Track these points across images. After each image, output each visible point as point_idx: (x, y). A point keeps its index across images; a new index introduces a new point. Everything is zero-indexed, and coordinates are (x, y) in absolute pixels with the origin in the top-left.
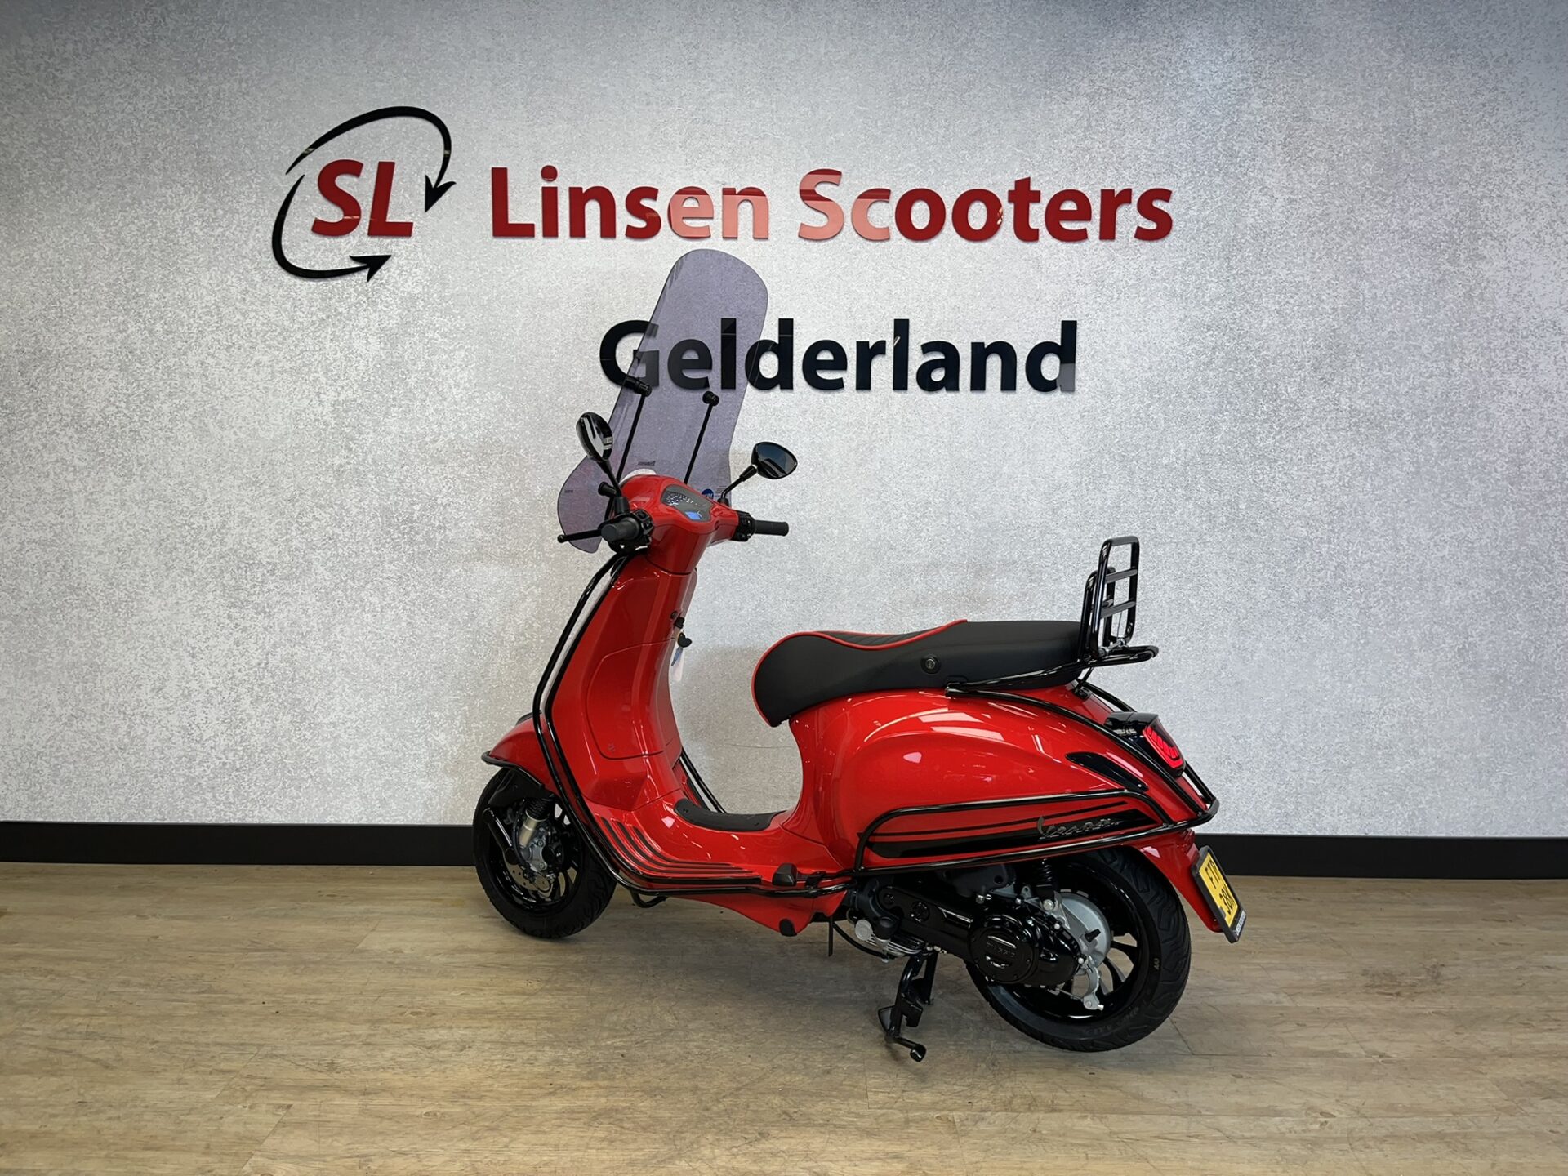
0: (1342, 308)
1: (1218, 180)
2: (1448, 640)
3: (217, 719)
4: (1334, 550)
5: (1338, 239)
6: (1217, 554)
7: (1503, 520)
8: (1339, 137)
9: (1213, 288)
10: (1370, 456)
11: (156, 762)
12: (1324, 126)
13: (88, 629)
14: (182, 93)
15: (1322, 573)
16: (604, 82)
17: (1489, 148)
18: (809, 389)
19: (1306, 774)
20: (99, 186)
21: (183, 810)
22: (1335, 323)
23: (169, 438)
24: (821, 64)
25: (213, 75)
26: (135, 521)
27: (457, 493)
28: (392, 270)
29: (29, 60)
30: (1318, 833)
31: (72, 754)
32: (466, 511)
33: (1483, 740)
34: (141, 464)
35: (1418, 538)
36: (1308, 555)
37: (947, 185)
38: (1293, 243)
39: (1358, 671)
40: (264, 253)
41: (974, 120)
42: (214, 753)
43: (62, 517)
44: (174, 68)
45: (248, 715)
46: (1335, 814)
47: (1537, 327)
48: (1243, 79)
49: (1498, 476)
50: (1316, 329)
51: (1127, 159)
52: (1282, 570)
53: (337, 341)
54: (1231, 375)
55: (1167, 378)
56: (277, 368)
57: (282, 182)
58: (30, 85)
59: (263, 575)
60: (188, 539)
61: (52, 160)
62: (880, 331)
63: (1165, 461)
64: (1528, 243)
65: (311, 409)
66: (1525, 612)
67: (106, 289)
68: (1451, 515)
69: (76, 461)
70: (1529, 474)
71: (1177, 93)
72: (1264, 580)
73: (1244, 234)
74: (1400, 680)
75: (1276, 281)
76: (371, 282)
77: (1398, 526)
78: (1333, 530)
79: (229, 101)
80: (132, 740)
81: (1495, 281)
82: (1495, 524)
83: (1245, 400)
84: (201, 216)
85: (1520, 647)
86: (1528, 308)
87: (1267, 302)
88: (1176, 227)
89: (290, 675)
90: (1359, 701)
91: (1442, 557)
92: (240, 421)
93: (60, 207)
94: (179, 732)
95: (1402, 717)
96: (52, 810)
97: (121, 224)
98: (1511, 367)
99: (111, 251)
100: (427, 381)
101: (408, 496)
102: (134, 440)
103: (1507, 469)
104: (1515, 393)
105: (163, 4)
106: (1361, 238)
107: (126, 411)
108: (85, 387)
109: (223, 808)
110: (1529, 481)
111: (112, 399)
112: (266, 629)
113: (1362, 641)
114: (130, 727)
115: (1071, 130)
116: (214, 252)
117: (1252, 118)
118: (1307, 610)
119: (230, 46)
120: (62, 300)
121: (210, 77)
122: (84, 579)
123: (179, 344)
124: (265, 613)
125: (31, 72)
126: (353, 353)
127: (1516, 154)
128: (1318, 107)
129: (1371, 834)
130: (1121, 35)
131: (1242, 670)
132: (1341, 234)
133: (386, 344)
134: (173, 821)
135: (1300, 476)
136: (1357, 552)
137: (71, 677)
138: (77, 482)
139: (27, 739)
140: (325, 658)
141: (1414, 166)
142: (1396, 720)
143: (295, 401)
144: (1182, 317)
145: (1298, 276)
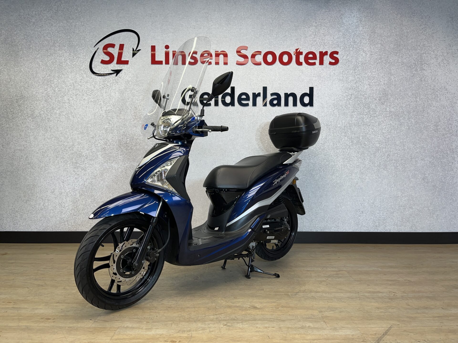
0: (386, 84)
1: (351, 49)
2: (420, 176)
3: (69, 201)
4: (387, 150)
5: (384, 65)
6: (354, 152)
7: (433, 141)
8: (384, 38)
9: (351, 78)
10: (396, 124)
11: (51, 214)
12: (379, 34)
13: (33, 175)
14: (65, 25)
15: (384, 157)
16: (182, 23)
17: (425, 40)
18: (239, 106)
19: (381, 214)
20: (41, 50)
21: (59, 227)
22: (384, 88)
23: (58, 120)
24: (242, 18)
25: (74, 20)
26: (48, 144)
27: (140, 135)
28: (123, 74)
29: (22, 16)
30: (385, 231)
31: (27, 211)
32: (142, 140)
33: (430, 204)
34: (50, 128)
35: (410, 147)
36: (379, 152)
37: (277, 50)
38: (372, 66)
39: (395, 184)
40: (87, 69)
41: (284, 32)
42: (68, 211)
43: (27, 143)
44: (63, 18)
45: (78, 199)
46: (390, 226)
47: (440, 89)
48: (357, 22)
49: (431, 129)
50: (379, 89)
51: (326, 43)
52: (372, 156)
53: (107, 93)
54: (356, 102)
55: (339, 103)
56: (90, 100)
57: (92, 49)
58: (23, 23)
59: (84, 159)
60: (63, 149)
61: (28, 43)
62: (259, 90)
63: (339, 126)
64: (436, 65)
65: (99, 112)
66: (441, 168)
67: (42, 79)
68: (419, 140)
69: (31, 127)
70: (440, 129)
71: (339, 26)
72: (367, 159)
73: (359, 63)
74: (407, 187)
75: (368, 76)
76: (117, 76)
77: (404, 144)
78: (386, 145)
79: (78, 27)
80: (45, 207)
81: (428, 76)
82: (431, 143)
83: (361, 109)
84: (69, 59)
85: (440, 177)
86: (437, 83)
87: (366, 82)
88: (340, 61)
89: (91, 188)
90: (395, 193)
91: (417, 152)
92: (79, 115)
93: (29, 56)
94: (58, 205)
95: (408, 198)
96: (20, 228)
97: (47, 61)
98: (433, 99)
99: (44, 68)
100: (132, 104)
101: (126, 136)
102: (49, 121)
103: (434, 127)
104: (435, 106)
105: (60, 1)
106: (391, 64)
107: (46, 113)
108: (35, 106)
109: (70, 227)
110: (440, 131)
111: (42, 109)
112: (84, 174)
113: (396, 176)
114: (44, 203)
115: (310, 36)
116: (73, 69)
117: (360, 32)
118: (380, 167)
119: (79, 12)
120: (29, 82)
121: (73, 21)
122: (32, 160)
123: (62, 94)
124: (84, 170)
125: (23, 19)
126: (111, 96)
127: (432, 42)
128: (378, 29)
129: (400, 231)
130: (324, 10)
131: (362, 184)
132: (385, 63)
133: (120, 94)
134: (56, 231)
135: (376, 130)
136: (393, 151)
137: (27, 189)
138: (32, 133)
139: (13, 207)
140: (101, 183)
141: (404, 45)
142: (406, 198)
143: (95, 110)
144: (343, 86)
145: (374, 75)
